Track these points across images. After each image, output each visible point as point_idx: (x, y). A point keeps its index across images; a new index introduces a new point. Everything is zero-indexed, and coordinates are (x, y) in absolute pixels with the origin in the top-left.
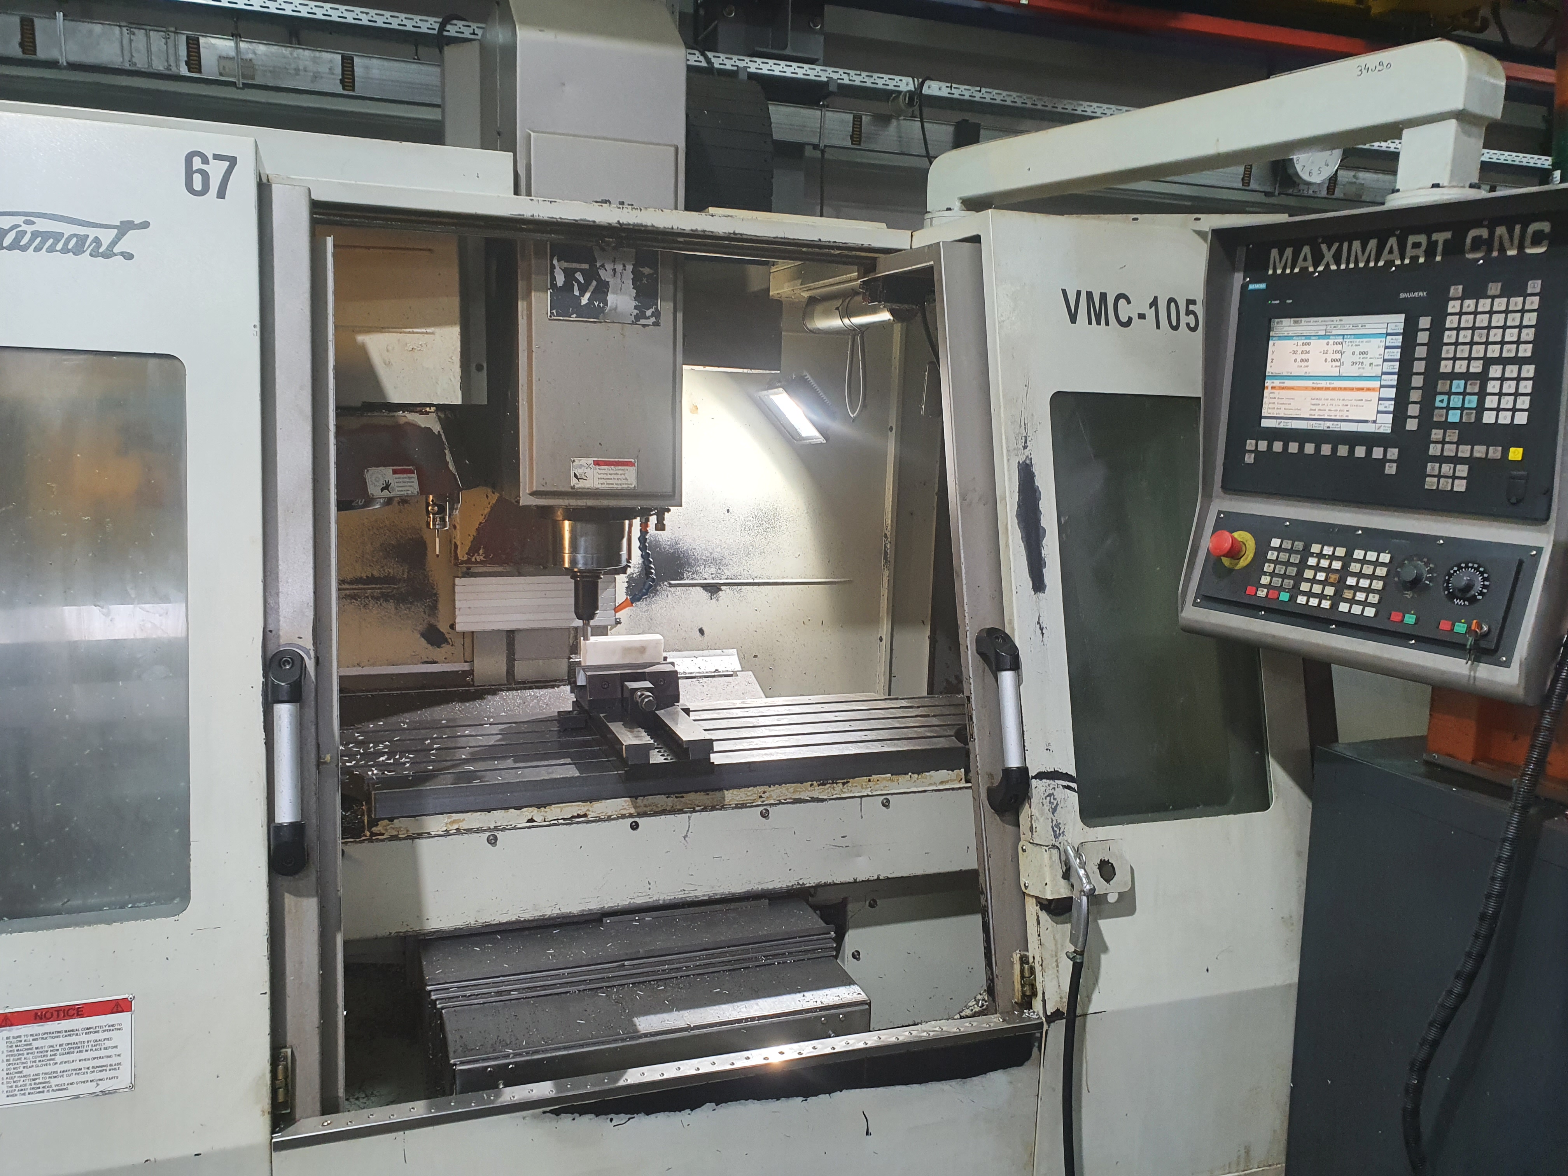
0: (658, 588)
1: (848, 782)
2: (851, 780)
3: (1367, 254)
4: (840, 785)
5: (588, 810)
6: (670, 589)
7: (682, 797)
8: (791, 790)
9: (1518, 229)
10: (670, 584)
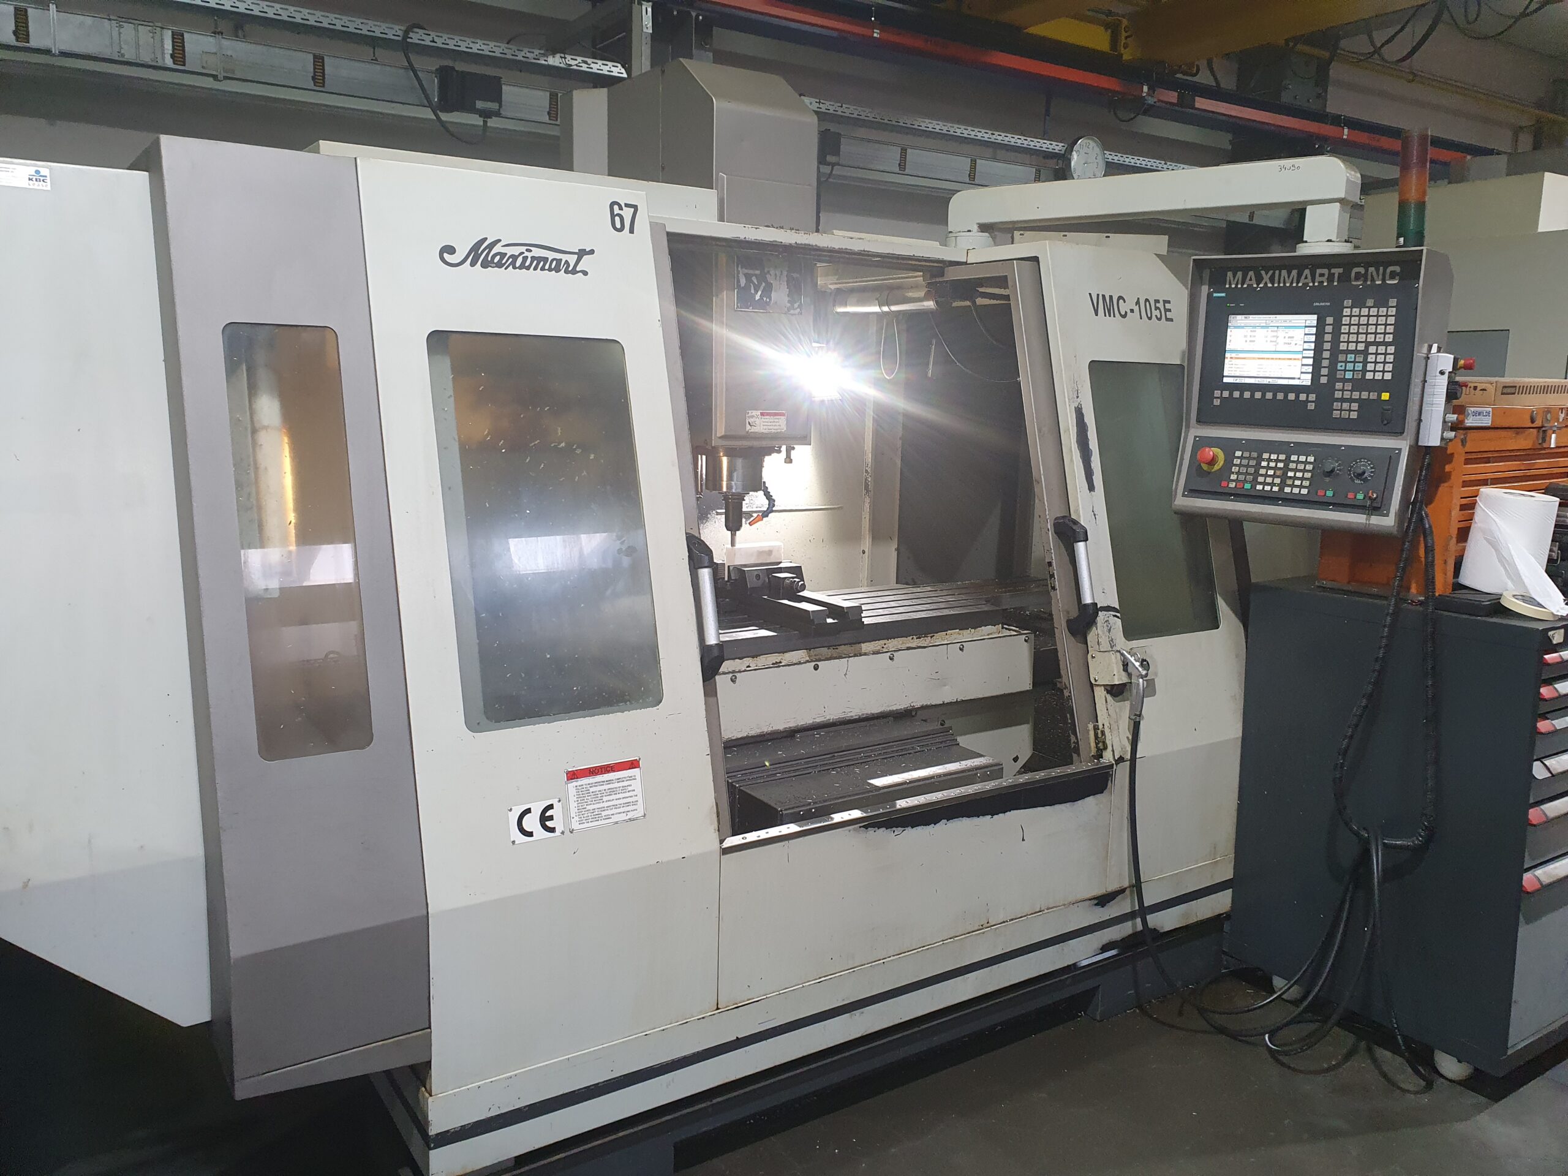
0: (709, 515)
1: (934, 636)
2: (935, 634)
3: (1291, 278)
4: (929, 638)
5: (782, 659)
6: (717, 516)
7: (837, 649)
8: (901, 642)
9: (1381, 268)
10: (717, 512)
